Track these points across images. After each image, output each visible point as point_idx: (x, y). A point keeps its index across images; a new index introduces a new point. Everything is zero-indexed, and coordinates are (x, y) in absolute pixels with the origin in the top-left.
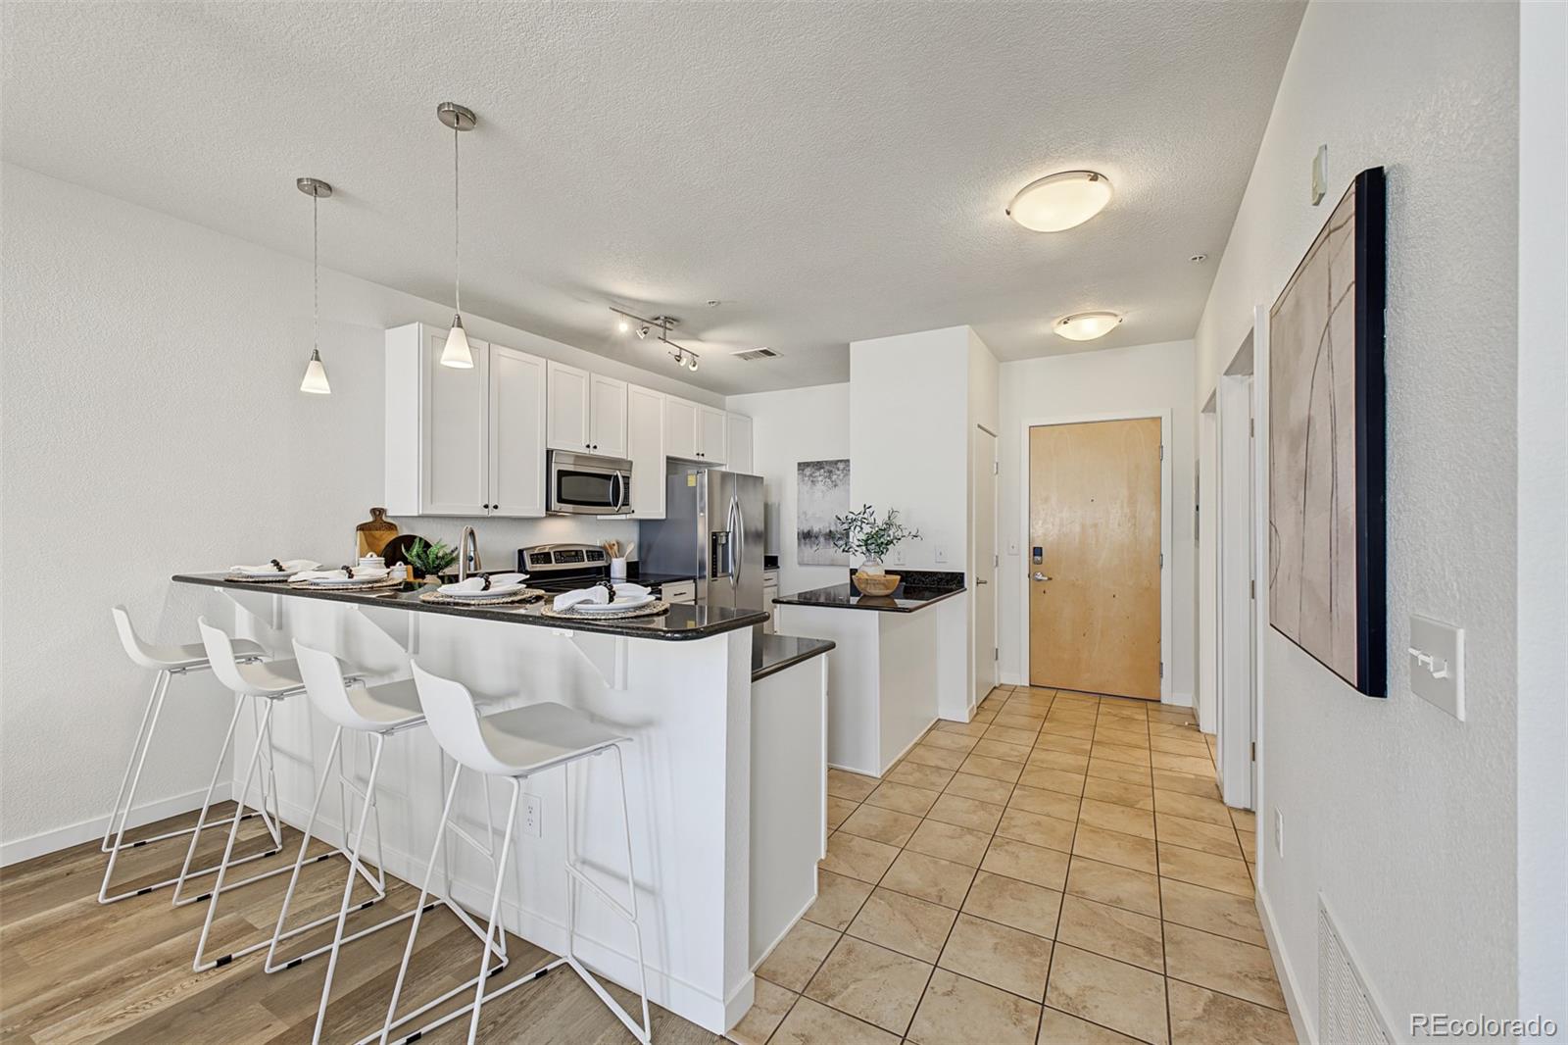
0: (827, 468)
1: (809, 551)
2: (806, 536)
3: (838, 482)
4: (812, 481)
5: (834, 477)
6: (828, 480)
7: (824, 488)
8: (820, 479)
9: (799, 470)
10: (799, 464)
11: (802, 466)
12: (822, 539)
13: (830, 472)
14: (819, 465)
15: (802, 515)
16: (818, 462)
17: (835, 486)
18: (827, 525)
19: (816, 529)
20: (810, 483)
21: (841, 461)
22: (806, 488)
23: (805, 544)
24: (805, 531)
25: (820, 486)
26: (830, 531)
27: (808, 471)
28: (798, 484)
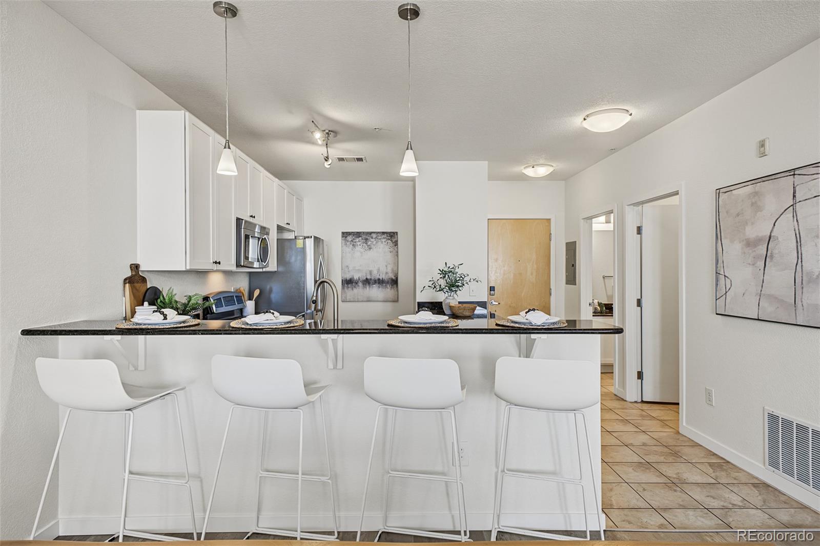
0: (364, 237)
1: (351, 293)
2: (348, 283)
3: (372, 246)
4: (353, 245)
5: (369, 243)
6: (364, 245)
7: (362, 250)
8: (359, 243)
9: (342, 237)
10: (343, 233)
11: (345, 235)
12: (360, 284)
13: (366, 239)
14: (358, 234)
15: (344, 268)
16: (358, 232)
17: (370, 249)
18: (365, 275)
19: (356, 277)
20: (351, 246)
21: (374, 232)
22: (349, 249)
23: (348, 288)
24: (348, 279)
25: (359, 248)
26: (367, 279)
27: (350, 238)
28: (342, 246)
